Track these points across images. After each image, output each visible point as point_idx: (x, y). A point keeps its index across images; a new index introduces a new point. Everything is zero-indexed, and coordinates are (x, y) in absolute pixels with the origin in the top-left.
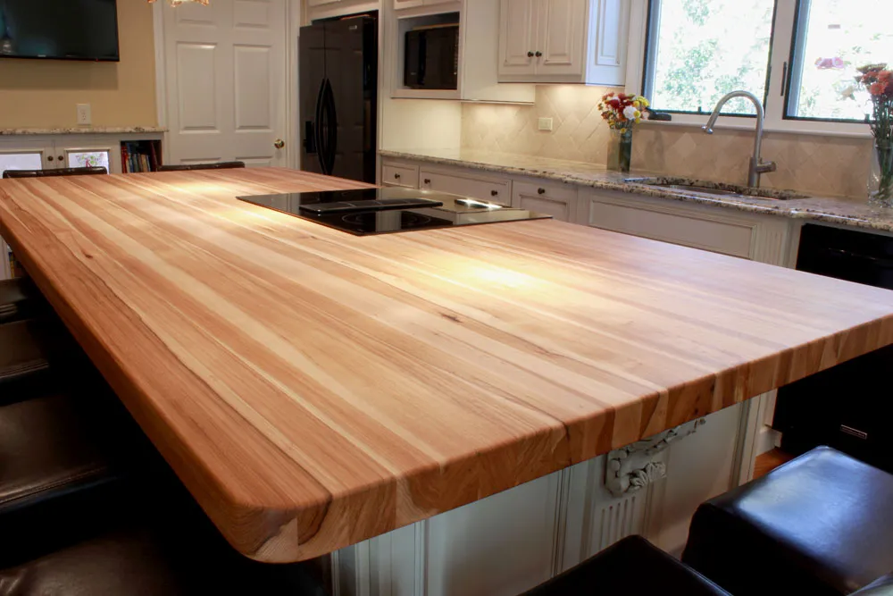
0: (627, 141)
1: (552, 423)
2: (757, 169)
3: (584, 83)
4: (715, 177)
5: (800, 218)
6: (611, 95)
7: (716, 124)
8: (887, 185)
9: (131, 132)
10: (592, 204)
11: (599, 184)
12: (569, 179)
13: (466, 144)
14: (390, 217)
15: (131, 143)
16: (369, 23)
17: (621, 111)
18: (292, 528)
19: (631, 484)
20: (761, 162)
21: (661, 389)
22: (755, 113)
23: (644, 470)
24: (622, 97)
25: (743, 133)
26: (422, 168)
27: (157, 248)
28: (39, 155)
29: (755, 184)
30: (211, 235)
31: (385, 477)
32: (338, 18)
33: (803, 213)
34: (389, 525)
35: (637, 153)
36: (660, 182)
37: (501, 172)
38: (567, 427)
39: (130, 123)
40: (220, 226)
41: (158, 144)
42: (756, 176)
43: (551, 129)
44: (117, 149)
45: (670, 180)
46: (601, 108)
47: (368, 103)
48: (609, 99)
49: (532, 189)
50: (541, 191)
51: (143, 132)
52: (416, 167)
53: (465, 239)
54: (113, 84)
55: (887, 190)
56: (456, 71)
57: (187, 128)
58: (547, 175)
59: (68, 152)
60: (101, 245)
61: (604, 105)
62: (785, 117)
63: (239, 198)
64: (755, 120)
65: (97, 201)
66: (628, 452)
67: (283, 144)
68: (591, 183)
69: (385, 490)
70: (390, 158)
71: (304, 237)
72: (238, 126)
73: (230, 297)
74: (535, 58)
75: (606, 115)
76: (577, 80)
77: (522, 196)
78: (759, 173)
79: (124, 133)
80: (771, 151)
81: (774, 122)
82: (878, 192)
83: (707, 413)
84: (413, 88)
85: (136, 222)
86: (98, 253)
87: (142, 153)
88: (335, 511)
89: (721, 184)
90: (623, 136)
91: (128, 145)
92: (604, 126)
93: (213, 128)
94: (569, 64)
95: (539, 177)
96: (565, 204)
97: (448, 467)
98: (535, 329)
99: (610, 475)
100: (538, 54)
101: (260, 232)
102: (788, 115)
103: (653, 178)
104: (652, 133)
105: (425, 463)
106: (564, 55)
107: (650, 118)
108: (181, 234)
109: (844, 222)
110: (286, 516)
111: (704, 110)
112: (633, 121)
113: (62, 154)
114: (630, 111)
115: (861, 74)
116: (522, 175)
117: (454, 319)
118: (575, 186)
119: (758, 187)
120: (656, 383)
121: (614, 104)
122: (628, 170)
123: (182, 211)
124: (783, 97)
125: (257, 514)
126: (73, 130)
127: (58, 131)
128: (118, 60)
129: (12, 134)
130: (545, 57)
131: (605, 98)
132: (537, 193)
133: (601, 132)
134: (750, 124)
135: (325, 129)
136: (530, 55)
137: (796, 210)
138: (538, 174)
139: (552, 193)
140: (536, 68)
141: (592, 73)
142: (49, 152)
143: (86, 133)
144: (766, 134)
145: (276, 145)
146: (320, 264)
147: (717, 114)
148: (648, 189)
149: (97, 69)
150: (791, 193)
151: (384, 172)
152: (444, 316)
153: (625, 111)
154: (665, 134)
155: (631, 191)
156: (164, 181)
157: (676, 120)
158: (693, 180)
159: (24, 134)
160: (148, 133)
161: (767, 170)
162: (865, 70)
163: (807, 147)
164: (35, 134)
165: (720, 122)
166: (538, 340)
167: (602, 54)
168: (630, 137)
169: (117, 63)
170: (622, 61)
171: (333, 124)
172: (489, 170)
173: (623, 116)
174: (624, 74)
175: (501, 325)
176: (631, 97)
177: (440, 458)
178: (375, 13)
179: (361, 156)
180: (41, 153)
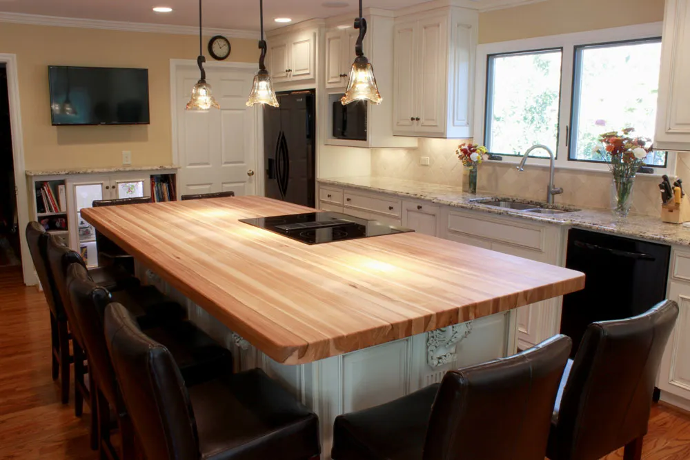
0: (474, 174)
1: (386, 323)
2: (552, 192)
3: (446, 138)
4: (529, 196)
5: (566, 225)
6: (464, 145)
7: (526, 163)
8: (623, 203)
9: (157, 170)
10: (449, 216)
11: (453, 204)
12: (435, 201)
13: (375, 173)
14: (326, 232)
15: (156, 176)
16: (310, 97)
17: (469, 155)
18: (296, 353)
19: (439, 362)
20: (554, 187)
21: (433, 312)
22: (549, 156)
23: (445, 356)
24: (470, 147)
25: (544, 169)
26: (346, 191)
27: (210, 253)
28: (100, 186)
29: (551, 201)
30: (234, 245)
31: (326, 338)
32: (289, 92)
33: (568, 222)
34: (327, 355)
35: (481, 180)
36: (494, 200)
37: (395, 195)
38: (392, 325)
39: (157, 164)
40: (236, 239)
41: (173, 176)
42: (551, 196)
43: (429, 164)
44: (148, 180)
45: (500, 199)
46: (457, 153)
47: (310, 146)
48: (463, 147)
49: (414, 205)
50: (419, 207)
51: (165, 169)
52: (341, 190)
53: (366, 246)
54: (144, 138)
55: (622, 206)
56: (366, 129)
57: (191, 164)
58: (422, 197)
59: (118, 183)
60: (180, 251)
61: (459, 151)
62: (569, 159)
63: (240, 221)
64: (549, 160)
65: (160, 223)
66: (436, 347)
67: (253, 173)
68: (448, 203)
69: (326, 342)
70: (324, 184)
71: (281, 246)
72: (223, 162)
73: (256, 279)
74: (415, 121)
75: (461, 157)
76: (442, 135)
77: (408, 211)
78: (553, 194)
79: (152, 170)
80: (560, 181)
81: (563, 163)
82: (616, 207)
83: (456, 324)
84: (339, 138)
85: (191, 238)
86: (180, 255)
87: (164, 182)
88: (310, 348)
89: (531, 201)
90: (471, 171)
91: (155, 178)
92: (460, 163)
93: (207, 164)
94: (436, 126)
95: (418, 198)
96: (434, 215)
97: (347, 337)
98: (390, 291)
99: (430, 358)
100: (418, 119)
101: (259, 243)
102: (571, 157)
103: (489, 198)
104: (490, 169)
105: (340, 335)
106: (433, 120)
107: (489, 159)
108: (220, 246)
109: (591, 227)
110: (294, 349)
111: (521, 154)
112: (477, 161)
113: (114, 184)
114: (474, 156)
115: (602, 138)
116: (407, 197)
117: (354, 287)
118: (440, 205)
119: (553, 202)
120: (430, 309)
121: (465, 151)
122: (475, 192)
123: (211, 230)
124: (567, 147)
125: (285, 348)
126: (121, 169)
127: (112, 170)
128: (149, 123)
129: (85, 173)
130: (422, 120)
131: (460, 147)
132: (416, 208)
133: (458, 168)
134: (547, 164)
135: (282, 162)
136: (413, 119)
137: (565, 219)
138: (418, 196)
139: (426, 208)
140: (416, 127)
141: (451, 131)
142: (107, 183)
143: (129, 171)
144: (557, 170)
145: (248, 174)
146: (292, 260)
147: (527, 156)
148: (482, 206)
149: (135, 129)
150: (572, 207)
151: (321, 194)
152: (350, 285)
153: (471, 156)
154: (498, 168)
155: (472, 208)
156: (191, 208)
157: (505, 160)
158: (515, 198)
159: (92, 173)
160: (168, 169)
161: (558, 193)
162: (605, 136)
163: (583, 178)
164: (99, 173)
165: (529, 162)
166: (389, 295)
167: (457, 119)
168: (476, 172)
169: (148, 125)
170: (471, 123)
171: (286, 159)
172: (387, 193)
173: (470, 159)
174: (472, 130)
175: (376, 289)
176: (475, 147)
177: (345, 334)
178: (313, 91)
179: (305, 180)
180: (102, 184)
